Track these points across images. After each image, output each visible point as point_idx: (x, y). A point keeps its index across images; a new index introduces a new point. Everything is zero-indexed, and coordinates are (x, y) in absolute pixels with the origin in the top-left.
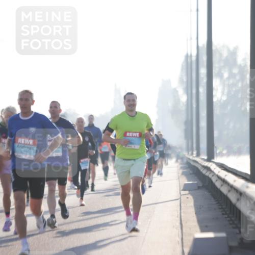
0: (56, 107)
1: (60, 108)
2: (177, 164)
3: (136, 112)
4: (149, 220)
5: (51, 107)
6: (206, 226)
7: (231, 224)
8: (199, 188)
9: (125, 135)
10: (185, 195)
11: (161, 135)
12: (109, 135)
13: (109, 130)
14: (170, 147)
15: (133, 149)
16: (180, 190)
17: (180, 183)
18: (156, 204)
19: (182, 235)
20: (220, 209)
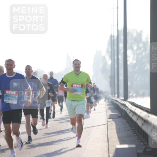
0: (29, 69)
1: (32, 69)
2: (105, 103)
3: (80, 72)
4: (88, 137)
5: (26, 69)
6: (123, 141)
7: (138, 139)
8: (119, 117)
9: (72, 86)
11: (95, 85)
12: (63, 86)
13: (63, 82)
14: (101, 93)
15: (77, 95)
16: (107, 119)
17: (107, 114)
18: (93, 127)
19: (109, 146)
20: (132, 130)
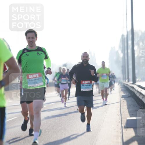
6: (133, 114)
8: (129, 97)
10: (123, 100)
16: (120, 98)
19: (121, 118)
